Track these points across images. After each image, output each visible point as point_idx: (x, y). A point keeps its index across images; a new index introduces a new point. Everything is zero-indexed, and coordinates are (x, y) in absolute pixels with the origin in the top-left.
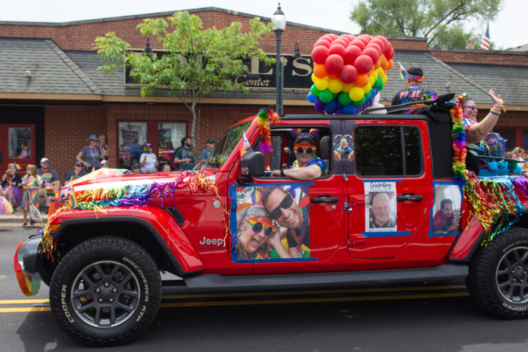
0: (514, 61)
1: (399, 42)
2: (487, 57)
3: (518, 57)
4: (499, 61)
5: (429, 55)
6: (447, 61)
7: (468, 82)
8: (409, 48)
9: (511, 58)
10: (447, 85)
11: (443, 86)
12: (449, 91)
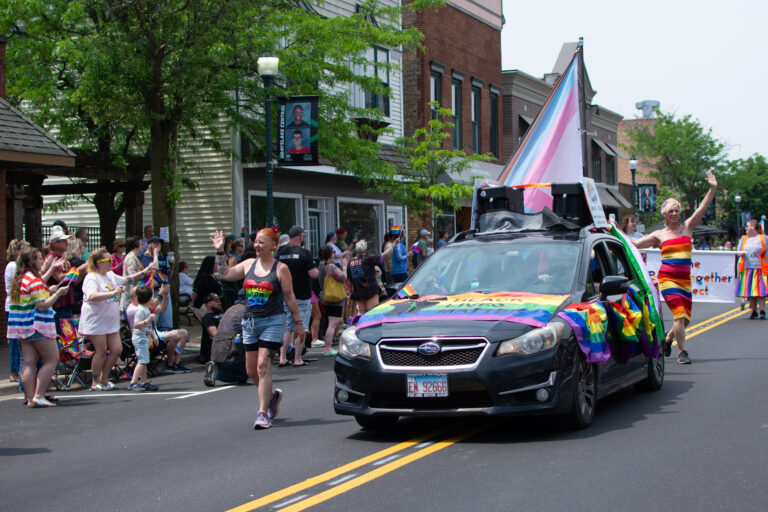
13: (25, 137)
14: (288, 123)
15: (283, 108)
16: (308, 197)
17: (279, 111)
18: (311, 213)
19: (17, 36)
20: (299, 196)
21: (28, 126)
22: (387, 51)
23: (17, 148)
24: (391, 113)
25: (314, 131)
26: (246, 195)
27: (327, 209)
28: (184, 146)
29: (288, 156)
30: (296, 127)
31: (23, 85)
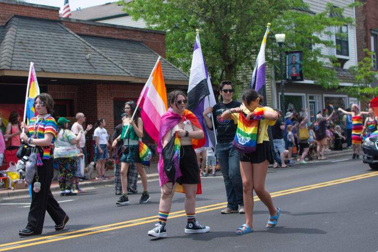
0: (126, 36)
1: (35, 10)
2: (106, 30)
3: (129, 32)
4: (115, 34)
5: (61, 25)
6: (79, 32)
7: (101, 55)
8: (45, 17)
9: (124, 32)
10: (88, 56)
11: (84, 58)
12: (89, 62)
13: (172, 74)
14: (290, 63)
15: (287, 56)
16: (308, 95)
17: (286, 58)
18: (310, 102)
19: (175, 29)
20: (303, 95)
21: (174, 69)
22: (347, 26)
23: (169, 78)
24: (350, 54)
25: (301, 66)
26: (278, 95)
27: (318, 100)
28: (249, 74)
29: (290, 77)
30: (293, 64)
31: (175, 52)
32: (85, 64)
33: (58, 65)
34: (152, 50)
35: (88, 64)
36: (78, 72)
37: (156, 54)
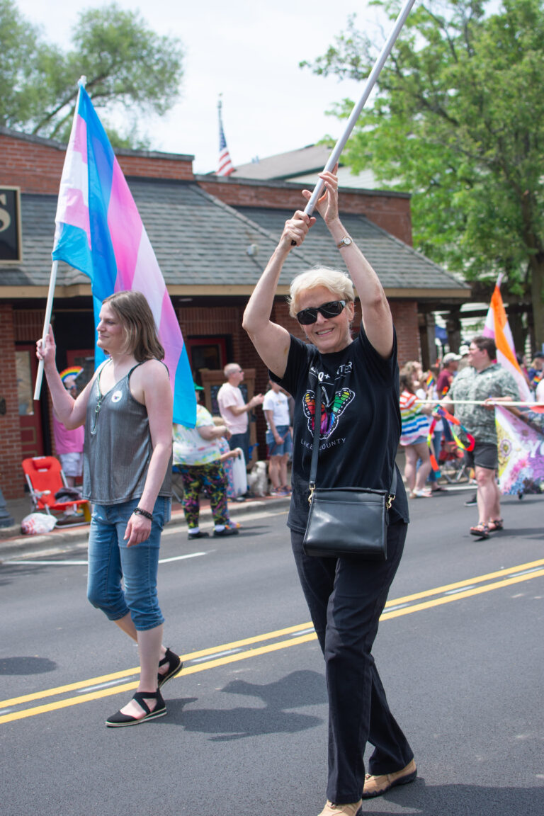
1: (144, 162)
2: (290, 196)
5: (198, 190)
6: (235, 202)
8: (164, 176)
10: (251, 249)
11: (243, 253)
12: (255, 261)
13: (426, 276)
19: (434, 188)
21: (429, 266)
23: (419, 286)
31: (433, 231)
32: (246, 264)
33: (190, 269)
34: (384, 231)
35: (253, 264)
36: (232, 282)
37: (393, 237)
